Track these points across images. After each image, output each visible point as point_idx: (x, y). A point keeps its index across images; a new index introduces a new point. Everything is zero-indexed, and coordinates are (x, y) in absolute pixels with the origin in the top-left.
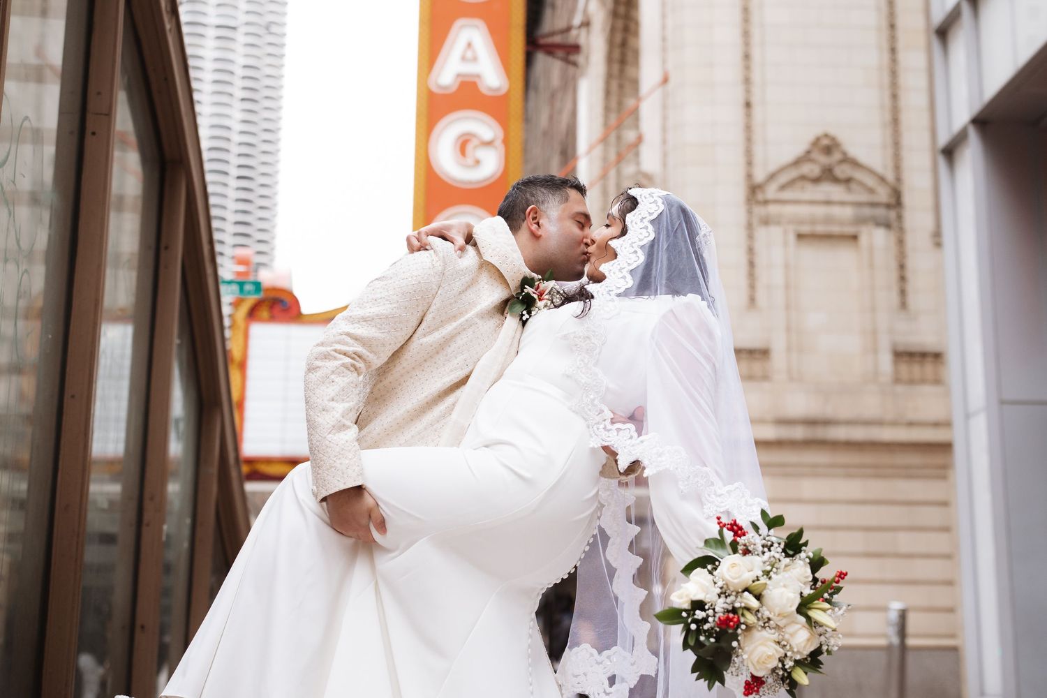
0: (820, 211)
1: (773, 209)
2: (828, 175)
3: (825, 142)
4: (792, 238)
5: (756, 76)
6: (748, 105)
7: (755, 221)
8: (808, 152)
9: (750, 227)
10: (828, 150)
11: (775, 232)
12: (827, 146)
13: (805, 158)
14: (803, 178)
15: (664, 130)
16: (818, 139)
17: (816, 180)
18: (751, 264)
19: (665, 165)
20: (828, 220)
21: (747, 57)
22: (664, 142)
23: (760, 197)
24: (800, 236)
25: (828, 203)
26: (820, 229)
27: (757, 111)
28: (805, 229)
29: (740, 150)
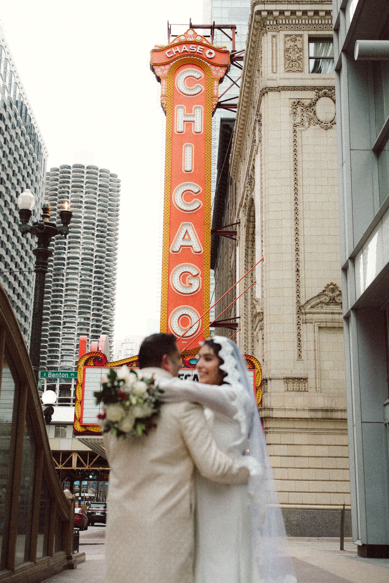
0: (330, 316)
1: (308, 316)
2: (333, 301)
3: (332, 286)
4: (317, 328)
5: (301, 258)
6: (298, 270)
7: (301, 322)
8: (324, 291)
9: (298, 324)
10: (333, 290)
11: (310, 326)
12: (333, 288)
13: (323, 293)
14: (321, 302)
15: (262, 281)
16: (328, 285)
17: (327, 304)
18: (299, 340)
19: (263, 297)
20: (333, 321)
21: (297, 249)
22: (262, 286)
23: (303, 311)
24: (320, 328)
25: (333, 313)
26: (329, 325)
27: (301, 273)
28: (323, 325)
29: (295, 290)
